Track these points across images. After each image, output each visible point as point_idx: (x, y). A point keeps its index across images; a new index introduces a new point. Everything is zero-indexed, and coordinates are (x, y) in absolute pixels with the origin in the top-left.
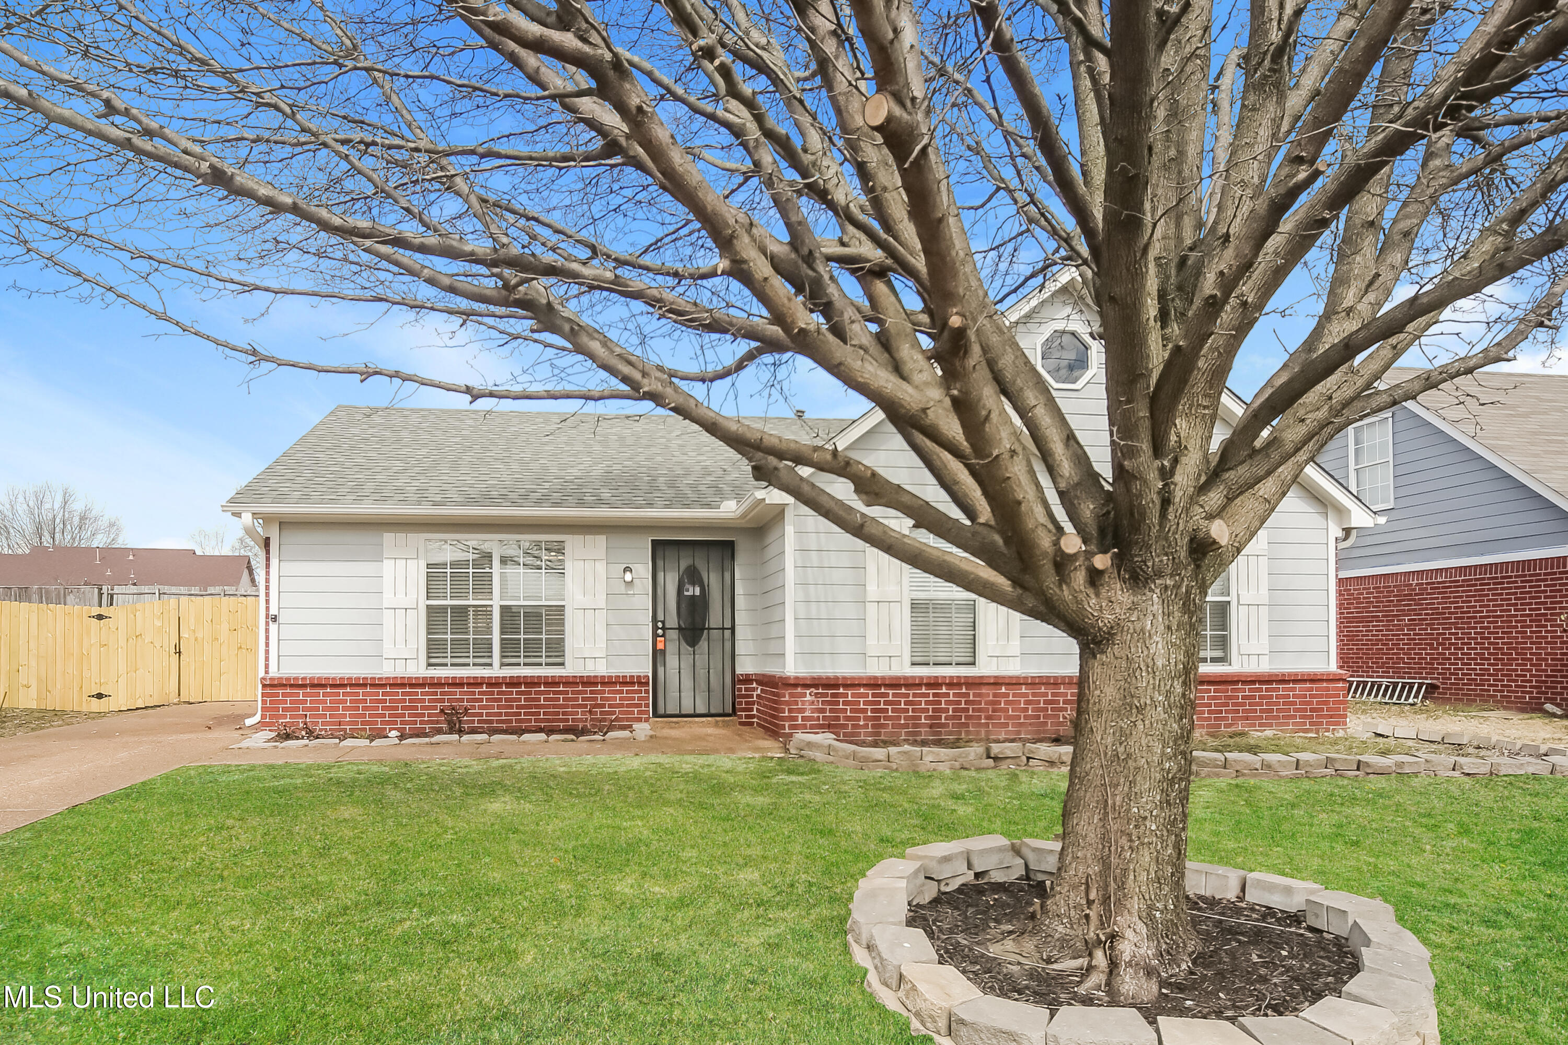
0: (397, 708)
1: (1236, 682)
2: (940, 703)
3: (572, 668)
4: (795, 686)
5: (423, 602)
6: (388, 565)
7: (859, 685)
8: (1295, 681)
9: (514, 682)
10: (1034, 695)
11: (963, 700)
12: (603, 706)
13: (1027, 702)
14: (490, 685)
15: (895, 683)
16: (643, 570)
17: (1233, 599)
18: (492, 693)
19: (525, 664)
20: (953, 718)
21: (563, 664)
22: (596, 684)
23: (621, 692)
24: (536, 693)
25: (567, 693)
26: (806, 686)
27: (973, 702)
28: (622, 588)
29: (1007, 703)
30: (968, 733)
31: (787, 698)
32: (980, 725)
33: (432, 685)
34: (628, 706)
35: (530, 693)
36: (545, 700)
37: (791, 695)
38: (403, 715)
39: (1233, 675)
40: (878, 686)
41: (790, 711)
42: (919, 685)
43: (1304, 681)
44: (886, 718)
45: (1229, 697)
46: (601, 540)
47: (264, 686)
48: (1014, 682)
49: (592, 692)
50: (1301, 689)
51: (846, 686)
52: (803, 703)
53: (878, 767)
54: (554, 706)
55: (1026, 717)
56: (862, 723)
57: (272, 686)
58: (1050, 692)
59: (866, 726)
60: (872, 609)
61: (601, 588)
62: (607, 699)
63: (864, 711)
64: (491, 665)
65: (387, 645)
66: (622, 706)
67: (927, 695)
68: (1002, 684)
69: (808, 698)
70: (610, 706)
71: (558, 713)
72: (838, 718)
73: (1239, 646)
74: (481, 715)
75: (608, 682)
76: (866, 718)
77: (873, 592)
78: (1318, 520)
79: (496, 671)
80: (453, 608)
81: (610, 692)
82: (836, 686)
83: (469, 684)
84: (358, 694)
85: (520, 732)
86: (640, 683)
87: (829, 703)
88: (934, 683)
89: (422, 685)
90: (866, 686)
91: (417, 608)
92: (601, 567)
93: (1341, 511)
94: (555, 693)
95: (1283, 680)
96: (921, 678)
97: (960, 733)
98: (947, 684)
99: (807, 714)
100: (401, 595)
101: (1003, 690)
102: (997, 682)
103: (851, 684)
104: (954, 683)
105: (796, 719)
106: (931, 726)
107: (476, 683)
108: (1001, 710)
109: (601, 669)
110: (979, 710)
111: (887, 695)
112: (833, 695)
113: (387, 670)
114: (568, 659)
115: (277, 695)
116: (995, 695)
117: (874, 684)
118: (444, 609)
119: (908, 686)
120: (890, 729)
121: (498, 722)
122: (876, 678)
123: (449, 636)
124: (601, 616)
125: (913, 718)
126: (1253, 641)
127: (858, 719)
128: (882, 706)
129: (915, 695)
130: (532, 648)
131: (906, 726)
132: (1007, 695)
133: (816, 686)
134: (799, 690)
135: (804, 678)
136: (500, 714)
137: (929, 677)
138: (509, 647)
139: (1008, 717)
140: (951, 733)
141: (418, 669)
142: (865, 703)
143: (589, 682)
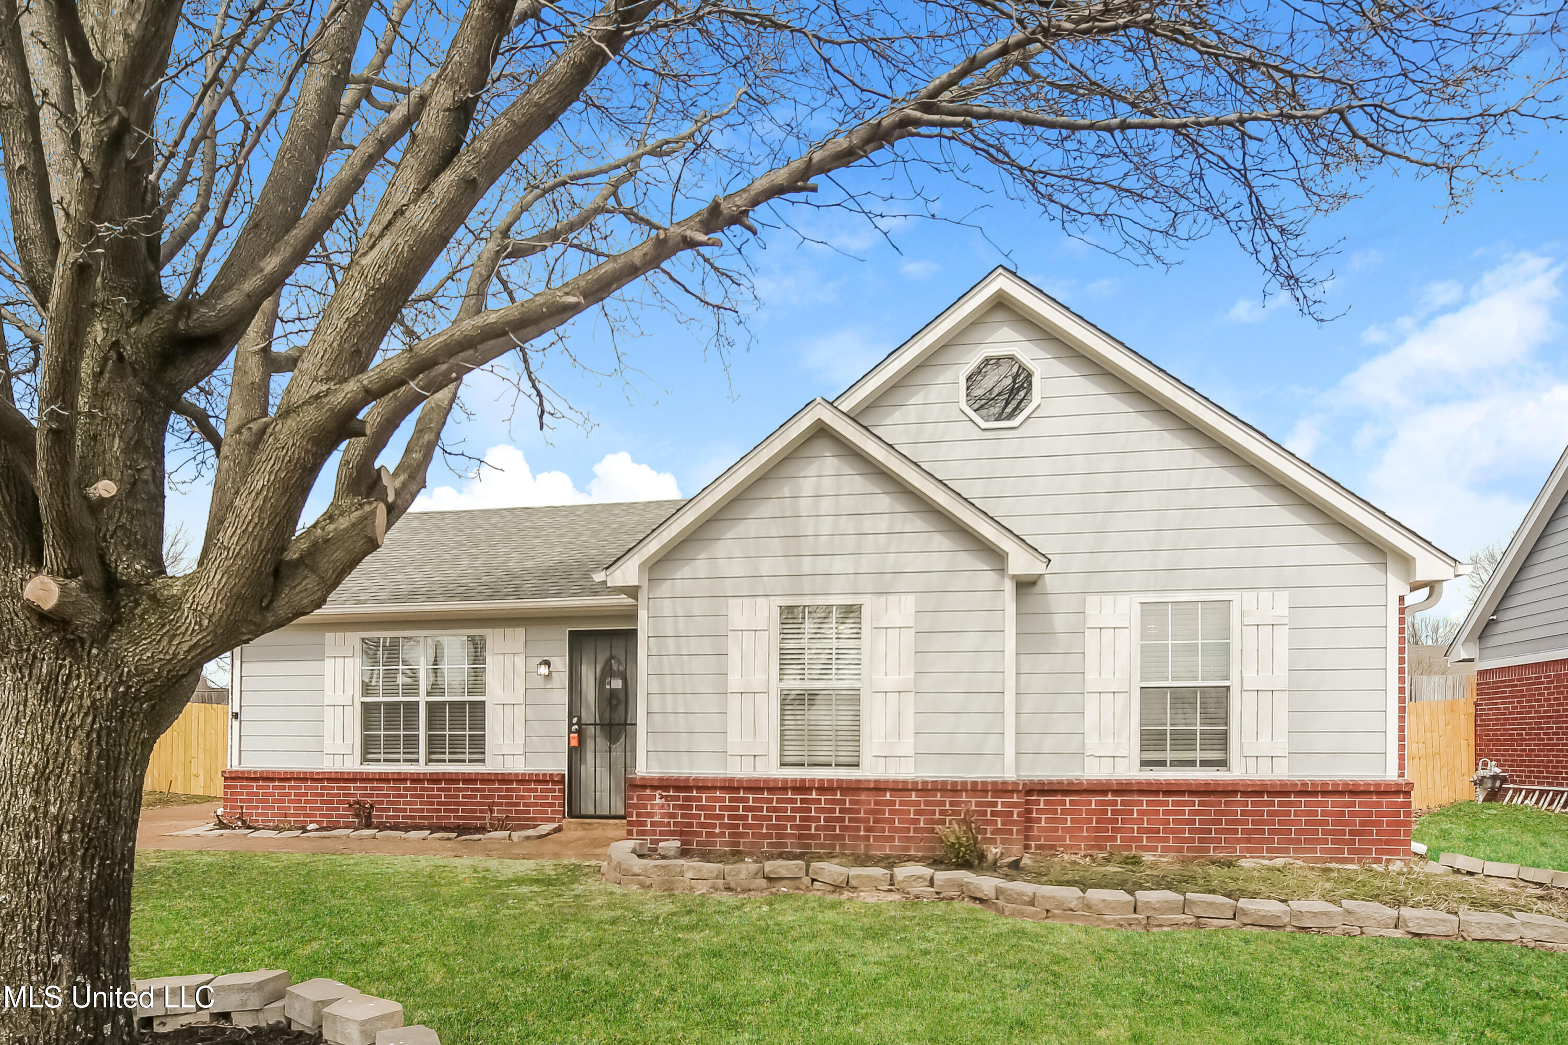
0: (332, 802)
1: (1234, 793)
2: (810, 810)
3: (492, 765)
4: (644, 787)
5: (359, 699)
6: (329, 663)
7: (714, 788)
8: (1325, 793)
9: (435, 779)
10: (927, 803)
11: (838, 808)
12: (518, 804)
13: (918, 812)
14: (414, 781)
15: (755, 787)
16: (561, 664)
17: (1234, 683)
18: (415, 789)
19: (450, 761)
20: (826, 828)
21: (483, 761)
22: (511, 782)
23: (536, 790)
24: (456, 789)
25: (484, 790)
26: (654, 788)
27: (850, 811)
28: (540, 683)
29: (892, 812)
30: (843, 846)
31: (635, 801)
32: (858, 838)
33: (363, 780)
34: (542, 805)
35: (449, 790)
36: (464, 797)
37: (639, 798)
38: (338, 809)
39: (1234, 783)
40: (737, 790)
41: (638, 815)
42: (784, 789)
43: (1342, 793)
44: (744, 826)
45: (1222, 813)
46: (520, 632)
47: (226, 779)
48: (901, 788)
49: (507, 790)
50: (1334, 804)
51: (700, 789)
52: (652, 806)
53: (632, 882)
54: (472, 804)
55: (916, 830)
56: (717, 831)
57: (232, 778)
58: (948, 800)
59: (722, 834)
60: (734, 703)
61: (520, 685)
62: (523, 797)
63: (721, 817)
64: (417, 761)
65: (327, 741)
66: (536, 805)
67: (794, 801)
68: (885, 790)
69: (658, 801)
70: (525, 805)
71: (475, 811)
72: (690, 825)
73: (1242, 744)
74: (405, 810)
75: (523, 780)
76: (721, 825)
77: (735, 681)
78: (1371, 573)
79: (421, 767)
80: (386, 704)
81: (525, 790)
82: (688, 788)
83: (395, 780)
84: (300, 788)
85: (407, 829)
86: (555, 782)
87: (682, 807)
88: (801, 787)
89: (354, 780)
90: (722, 788)
91: (352, 705)
92: (520, 661)
93: (1406, 561)
94: (472, 790)
95: (1306, 790)
96: (785, 781)
97: (833, 847)
98: (817, 789)
99: (656, 819)
100: (339, 692)
101: (888, 796)
102: (878, 787)
103: (705, 786)
104: (825, 788)
105: (643, 824)
106: (800, 837)
107: (400, 778)
108: (885, 820)
109: (518, 766)
110: (857, 820)
111: (746, 800)
112: (686, 799)
113: (328, 765)
114: (488, 757)
115: (235, 787)
116: (876, 803)
117: (731, 786)
118: (377, 705)
119: (771, 790)
120: (750, 839)
121: (421, 818)
122: (732, 780)
123: (382, 733)
124: (520, 711)
125: (777, 827)
126: (1265, 739)
127: (714, 826)
128: (741, 812)
129: (779, 801)
130: (456, 744)
131: (769, 836)
132: (893, 803)
133: (665, 788)
134: (648, 792)
135: (653, 779)
136: (422, 810)
137: (795, 780)
138: (434, 744)
139: (894, 830)
140: (822, 846)
141: (353, 764)
142: (721, 808)
143: (505, 779)
